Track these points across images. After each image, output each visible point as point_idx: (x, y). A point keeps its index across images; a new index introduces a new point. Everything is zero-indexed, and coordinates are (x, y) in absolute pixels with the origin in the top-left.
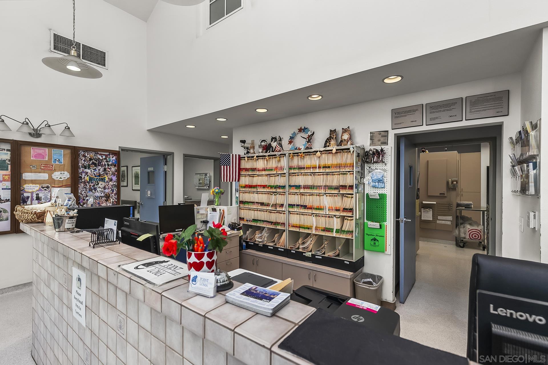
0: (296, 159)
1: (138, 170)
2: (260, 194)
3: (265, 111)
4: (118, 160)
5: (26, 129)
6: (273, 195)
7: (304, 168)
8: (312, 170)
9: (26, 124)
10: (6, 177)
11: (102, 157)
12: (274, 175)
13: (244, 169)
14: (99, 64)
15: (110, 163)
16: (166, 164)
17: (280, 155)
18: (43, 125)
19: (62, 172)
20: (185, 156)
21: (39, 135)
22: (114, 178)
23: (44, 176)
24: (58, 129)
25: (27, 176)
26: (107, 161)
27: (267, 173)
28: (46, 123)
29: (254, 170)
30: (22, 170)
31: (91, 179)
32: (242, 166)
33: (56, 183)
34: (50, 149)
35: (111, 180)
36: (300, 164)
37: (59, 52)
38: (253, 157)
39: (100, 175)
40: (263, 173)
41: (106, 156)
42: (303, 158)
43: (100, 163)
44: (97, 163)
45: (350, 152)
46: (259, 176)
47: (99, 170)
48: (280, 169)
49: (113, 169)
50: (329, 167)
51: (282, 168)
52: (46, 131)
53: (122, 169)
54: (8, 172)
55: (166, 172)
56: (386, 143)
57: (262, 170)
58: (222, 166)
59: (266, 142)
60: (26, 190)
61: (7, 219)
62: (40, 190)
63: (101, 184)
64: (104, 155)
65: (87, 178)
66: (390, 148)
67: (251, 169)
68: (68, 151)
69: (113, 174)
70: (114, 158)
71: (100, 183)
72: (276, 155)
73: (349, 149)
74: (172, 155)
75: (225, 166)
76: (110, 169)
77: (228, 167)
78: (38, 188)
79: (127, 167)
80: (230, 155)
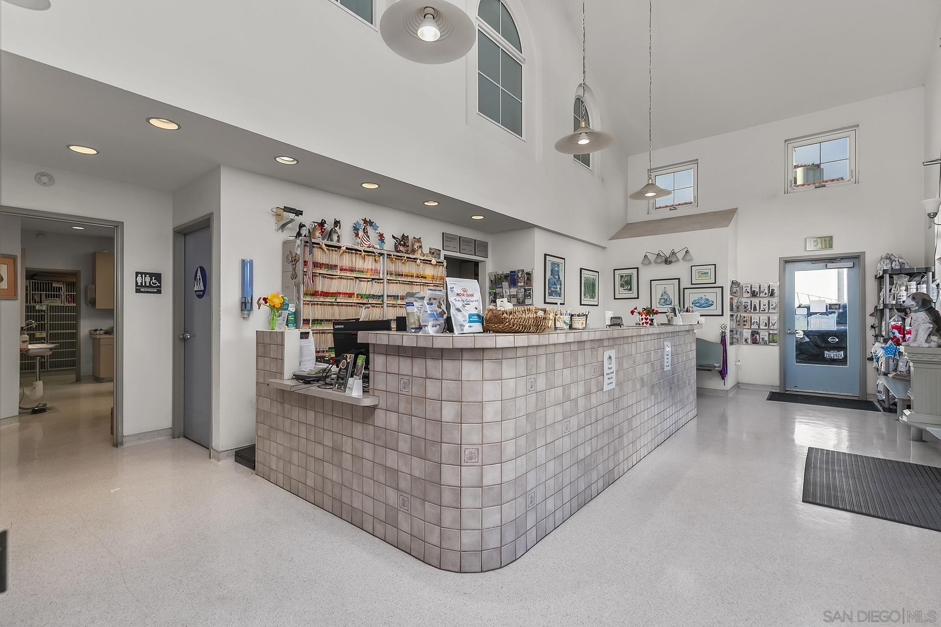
2: (344, 307)
6: (364, 308)
7: (402, 275)
8: (409, 279)
12: (366, 280)
17: (379, 253)
27: (354, 275)
29: (331, 267)
40: (349, 274)
46: (341, 278)
48: (375, 273)
50: (425, 277)
57: (348, 270)
67: (327, 265)
72: (373, 253)
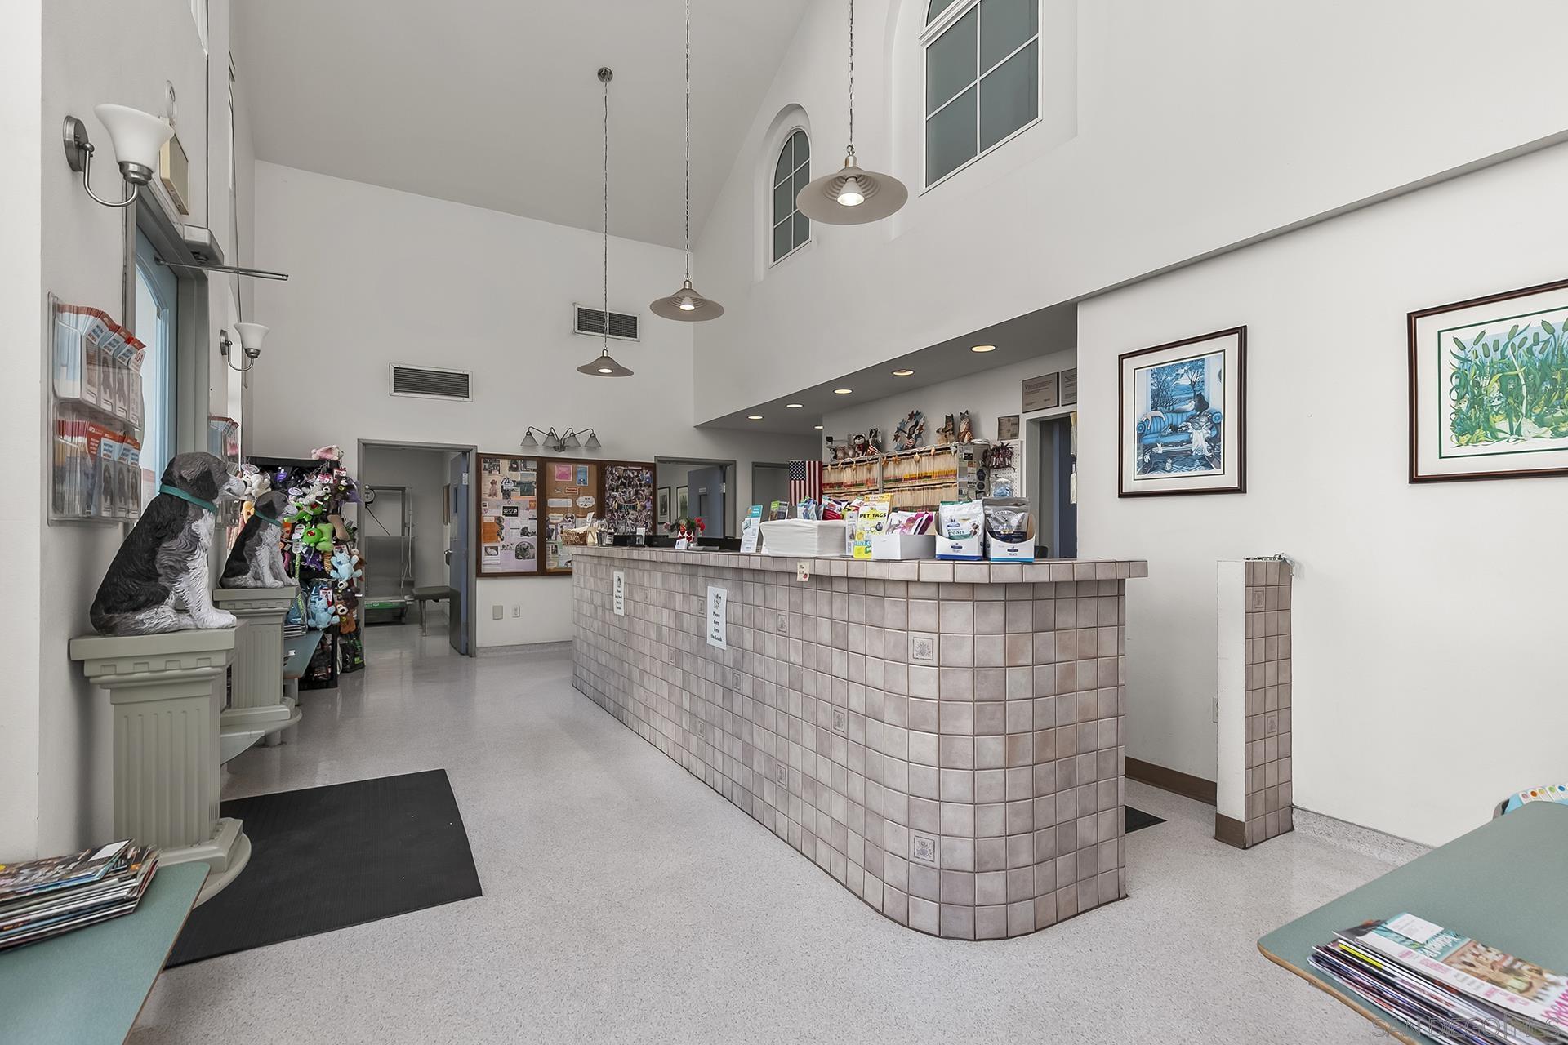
0: (892, 467)
1: (684, 492)
3: (849, 391)
4: (654, 477)
5: (551, 443)
7: (901, 479)
8: (910, 483)
9: (551, 435)
10: (533, 504)
11: (633, 473)
13: (828, 484)
14: (629, 336)
15: (643, 483)
16: (724, 482)
17: (872, 460)
18: (568, 435)
19: (587, 497)
20: (756, 466)
21: (562, 448)
22: (649, 505)
23: (569, 503)
24: (583, 439)
25: (553, 502)
26: (639, 480)
27: (857, 489)
28: (570, 431)
29: (840, 485)
30: (547, 497)
31: (619, 506)
32: (825, 481)
33: (580, 510)
34: (575, 465)
35: (644, 508)
36: (897, 475)
37: (584, 332)
38: (837, 465)
39: (630, 501)
40: (853, 490)
41: (638, 471)
42: (897, 463)
43: (630, 482)
44: (627, 483)
45: (950, 452)
47: (630, 493)
48: (872, 483)
49: (647, 492)
50: (929, 477)
51: (874, 482)
52: (571, 443)
53: (660, 493)
54: (534, 498)
55: (724, 494)
56: (1015, 435)
57: (851, 486)
58: (793, 482)
59: (863, 437)
60: (551, 521)
61: (533, 558)
62: (563, 521)
63: (632, 514)
64: (636, 470)
65: (615, 505)
66: (1020, 445)
67: (837, 484)
68: (594, 468)
69: (647, 499)
70: (648, 475)
71: (631, 512)
72: (865, 461)
73: (949, 448)
74: (733, 466)
75: (797, 482)
76: (643, 491)
77: (803, 481)
78: (561, 519)
79: (670, 488)
80: (805, 463)
